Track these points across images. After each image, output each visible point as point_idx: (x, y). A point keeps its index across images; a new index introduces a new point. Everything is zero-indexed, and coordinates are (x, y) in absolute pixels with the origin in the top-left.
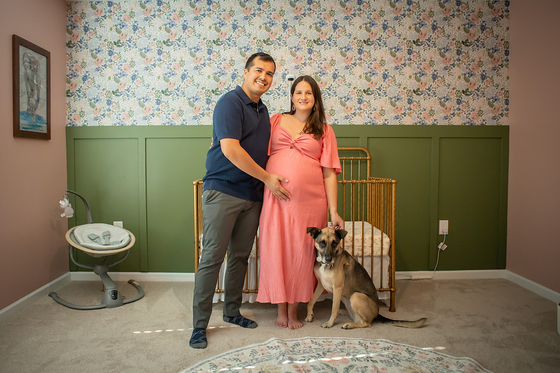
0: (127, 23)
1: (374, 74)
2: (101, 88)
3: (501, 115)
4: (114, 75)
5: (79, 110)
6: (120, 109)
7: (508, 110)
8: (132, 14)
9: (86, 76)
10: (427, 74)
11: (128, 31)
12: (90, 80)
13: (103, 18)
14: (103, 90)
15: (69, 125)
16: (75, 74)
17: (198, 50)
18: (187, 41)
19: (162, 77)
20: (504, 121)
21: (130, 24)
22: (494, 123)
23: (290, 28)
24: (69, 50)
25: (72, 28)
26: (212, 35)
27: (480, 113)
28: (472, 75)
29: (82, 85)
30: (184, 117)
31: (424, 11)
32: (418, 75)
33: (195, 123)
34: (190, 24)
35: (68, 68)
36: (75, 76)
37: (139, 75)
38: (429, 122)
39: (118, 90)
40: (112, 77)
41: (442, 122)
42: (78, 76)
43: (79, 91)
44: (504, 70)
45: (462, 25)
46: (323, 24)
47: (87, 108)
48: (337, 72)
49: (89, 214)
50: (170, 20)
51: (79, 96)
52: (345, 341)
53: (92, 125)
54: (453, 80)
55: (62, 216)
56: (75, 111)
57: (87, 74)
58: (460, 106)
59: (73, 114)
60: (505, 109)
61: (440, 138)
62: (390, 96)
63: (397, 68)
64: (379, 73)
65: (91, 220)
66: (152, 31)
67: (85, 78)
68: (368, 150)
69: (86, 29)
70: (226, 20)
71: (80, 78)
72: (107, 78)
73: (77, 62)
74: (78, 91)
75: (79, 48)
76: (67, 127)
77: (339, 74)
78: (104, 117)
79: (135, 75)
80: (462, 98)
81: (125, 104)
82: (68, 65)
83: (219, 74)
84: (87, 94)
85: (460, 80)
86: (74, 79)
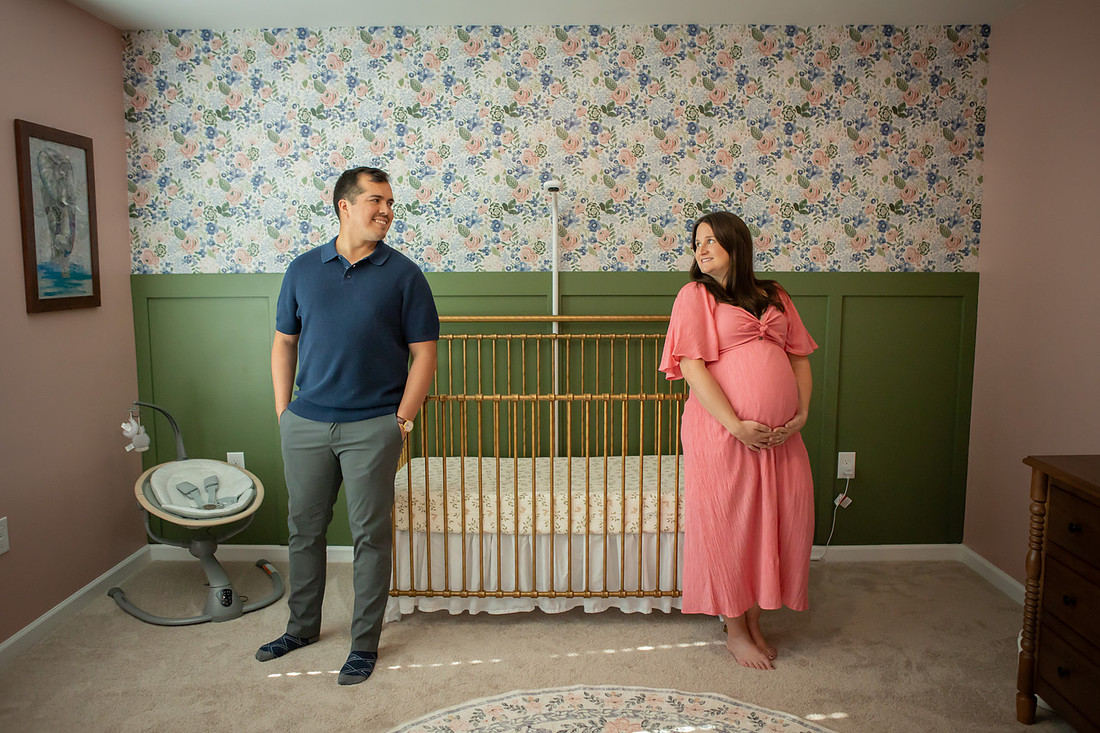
0: (241, 73)
1: (718, 173)
2: (196, 201)
3: (963, 251)
4: (218, 176)
5: (154, 243)
6: (233, 242)
7: (978, 242)
8: (250, 56)
9: (165, 178)
10: (822, 172)
11: (242, 88)
12: (172, 184)
13: (194, 64)
14: (200, 204)
15: (136, 273)
16: (145, 174)
17: (378, 126)
18: (358, 108)
19: (310, 179)
20: (968, 264)
21: (245, 75)
22: (950, 267)
23: (556, 83)
24: (130, 127)
25: (135, 82)
26: (406, 96)
27: (924, 248)
28: (909, 174)
29: (158, 194)
31: (820, 47)
32: (804, 175)
34: (363, 75)
35: (130, 161)
36: (144, 177)
37: (267, 176)
38: (823, 266)
39: (227, 204)
40: (216, 180)
41: (847, 267)
42: (151, 177)
43: (153, 206)
44: (972, 165)
45: (893, 76)
46: (620, 75)
47: (170, 240)
48: (646, 170)
49: (180, 442)
50: (324, 66)
51: (154, 217)
52: (646, 693)
53: (181, 272)
54: (872, 184)
55: (128, 449)
56: (147, 246)
57: (168, 174)
58: (885, 234)
59: (143, 250)
60: (973, 241)
61: (843, 296)
62: (749, 216)
63: (762, 161)
64: (729, 170)
65: (182, 452)
66: (289, 90)
67: (163, 182)
69: (162, 86)
70: (431, 67)
71: (154, 182)
72: (206, 182)
73: (146, 150)
74: (149, 205)
75: (149, 122)
76: (133, 277)
77: (651, 173)
78: (203, 256)
79: (259, 176)
80: (888, 219)
81: (242, 233)
82: (130, 157)
83: (419, 174)
84: (169, 212)
85: (887, 185)
86: (143, 183)
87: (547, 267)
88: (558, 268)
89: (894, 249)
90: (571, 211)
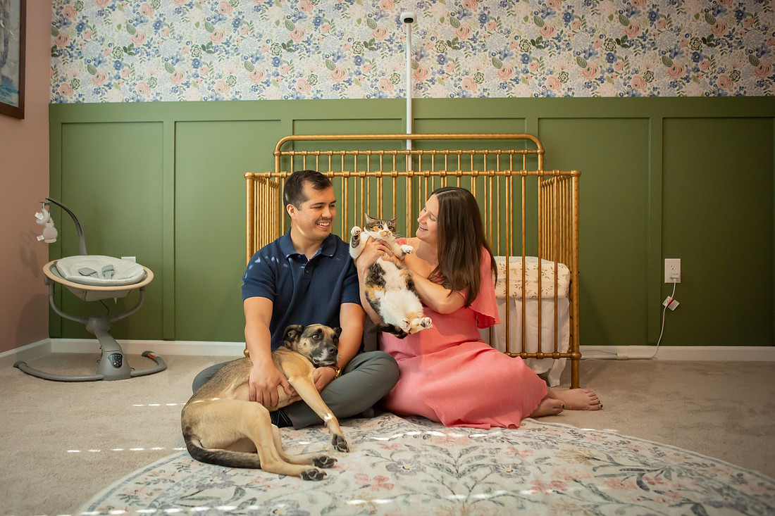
1: (548, 14)
2: (106, 43)
3: (771, 78)
4: (126, 22)
5: (70, 78)
6: (136, 76)
9: (82, 24)
10: (640, 11)
12: (88, 29)
14: (110, 45)
15: (54, 102)
16: (66, 21)
19: (202, 23)
22: (760, 92)
27: (735, 76)
28: (719, 12)
29: (76, 37)
30: (237, 88)
32: (625, 14)
33: (255, 96)
35: (54, 11)
36: (65, 24)
37: (166, 21)
38: (644, 92)
39: (132, 45)
40: (124, 26)
41: (665, 92)
42: (71, 23)
43: (71, 47)
47: (84, 75)
48: (486, 12)
49: (83, 241)
51: (71, 56)
53: (91, 102)
54: (685, 21)
55: (39, 239)
56: (64, 80)
57: (85, 21)
58: (699, 64)
59: (60, 84)
61: (664, 118)
62: (577, 50)
64: (558, 12)
67: (80, 27)
68: (539, 138)
71: (73, 27)
72: (115, 27)
73: (68, 2)
74: (69, 47)
76: (51, 105)
77: (490, 15)
78: (110, 88)
79: (159, 22)
80: (701, 51)
81: (143, 68)
82: (54, 7)
83: (293, 18)
84: (84, 52)
85: (698, 21)
86: (64, 29)
87: (402, 95)
88: (411, 96)
89: (707, 77)
90: (422, 48)
